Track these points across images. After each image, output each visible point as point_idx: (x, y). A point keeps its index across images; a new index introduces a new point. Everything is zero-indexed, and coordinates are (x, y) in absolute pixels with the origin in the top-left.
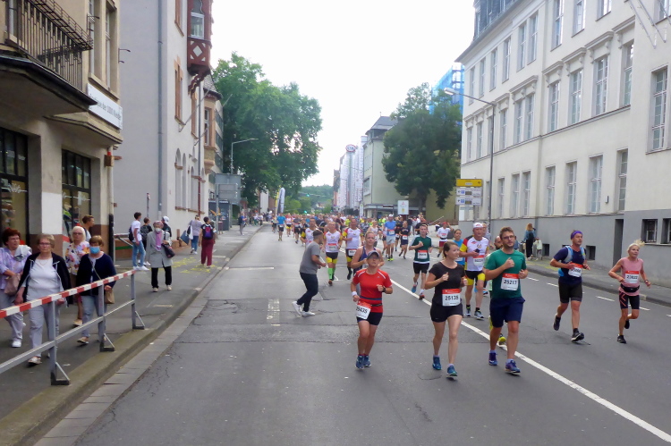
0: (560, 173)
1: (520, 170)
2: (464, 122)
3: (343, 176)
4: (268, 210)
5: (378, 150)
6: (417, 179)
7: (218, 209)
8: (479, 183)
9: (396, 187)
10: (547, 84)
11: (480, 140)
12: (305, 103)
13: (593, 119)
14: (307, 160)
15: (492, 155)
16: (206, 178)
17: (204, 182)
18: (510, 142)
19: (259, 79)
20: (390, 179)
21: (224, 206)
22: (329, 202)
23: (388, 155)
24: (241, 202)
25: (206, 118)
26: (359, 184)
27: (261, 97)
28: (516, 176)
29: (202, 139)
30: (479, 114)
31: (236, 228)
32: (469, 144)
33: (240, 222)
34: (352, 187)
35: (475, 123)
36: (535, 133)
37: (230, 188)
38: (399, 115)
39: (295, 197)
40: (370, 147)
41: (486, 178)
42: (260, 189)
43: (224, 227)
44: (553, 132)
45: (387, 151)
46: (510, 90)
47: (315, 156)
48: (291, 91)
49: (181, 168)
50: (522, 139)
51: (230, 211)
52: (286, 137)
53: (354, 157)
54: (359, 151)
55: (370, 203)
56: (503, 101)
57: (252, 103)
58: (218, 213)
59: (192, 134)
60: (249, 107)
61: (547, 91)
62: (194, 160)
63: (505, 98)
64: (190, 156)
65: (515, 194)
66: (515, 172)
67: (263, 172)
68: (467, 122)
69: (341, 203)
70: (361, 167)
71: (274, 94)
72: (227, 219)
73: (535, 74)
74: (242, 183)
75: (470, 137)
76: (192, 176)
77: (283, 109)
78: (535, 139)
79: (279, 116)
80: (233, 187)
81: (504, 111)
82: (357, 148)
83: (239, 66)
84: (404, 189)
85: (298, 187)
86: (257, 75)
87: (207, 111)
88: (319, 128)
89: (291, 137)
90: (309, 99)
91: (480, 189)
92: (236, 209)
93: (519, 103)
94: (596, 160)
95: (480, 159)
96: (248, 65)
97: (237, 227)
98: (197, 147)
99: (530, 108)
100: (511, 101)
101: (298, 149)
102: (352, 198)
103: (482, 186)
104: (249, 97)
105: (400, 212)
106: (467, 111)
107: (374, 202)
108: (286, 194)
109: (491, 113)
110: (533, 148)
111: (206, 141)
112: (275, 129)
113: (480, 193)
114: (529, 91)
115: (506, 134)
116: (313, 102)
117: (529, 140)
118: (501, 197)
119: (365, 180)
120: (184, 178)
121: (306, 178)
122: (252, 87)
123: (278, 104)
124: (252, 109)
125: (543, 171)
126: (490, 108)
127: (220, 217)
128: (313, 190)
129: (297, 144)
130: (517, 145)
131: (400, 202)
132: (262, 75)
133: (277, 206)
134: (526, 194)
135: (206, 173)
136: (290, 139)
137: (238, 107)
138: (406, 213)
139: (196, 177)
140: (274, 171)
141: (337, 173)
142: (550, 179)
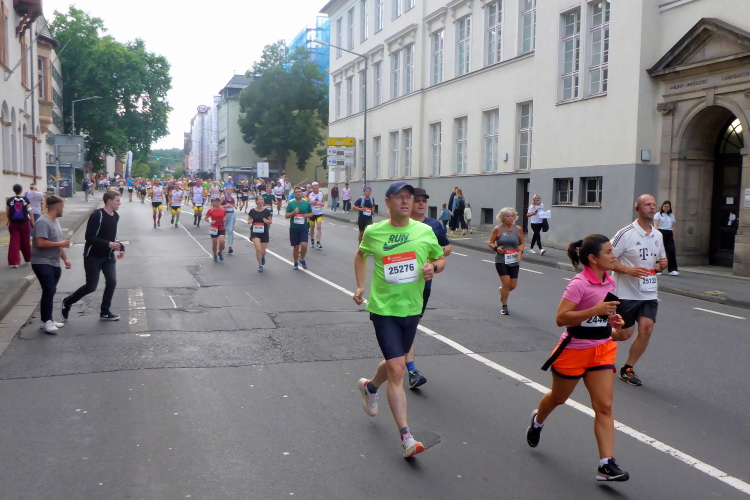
0: (448, 130)
1: (399, 127)
2: (331, 78)
3: (195, 138)
4: (116, 175)
5: (234, 110)
6: (277, 140)
7: (58, 173)
8: (351, 142)
9: (254, 149)
10: (428, 33)
11: (350, 97)
12: (152, 61)
13: (485, 69)
14: (156, 122)
15: (365, 111)
16: (43, 137)
17: (40, 142)
18: (386, 96)
19: (101, 34)
20: (247, 140)
21: (65, 170)
22: (179, 166)
23: (245, 114)
24: (85, 166)
25: (40, 68)
26: (214, 146)
27: (103, 54)
28: (394, 134)
29: (36, 91)
30: (349, 68)
31: (81, 194)
32: (338, 101)
33: (85, 188)
34: (205, 148)
35: (344, 77)
36: (416, 85)
37: (72, 149)
38: (255, 73)
39: (144, 160)
40: (224, 108)
41: (359, 136)
42: (107, 152)
43: (67, 192)
44: (436, 86)
45: (243, 111)
46: (385, 41)
47: (166, 117)
48: (136, 48)
49: (9, 124)
50: (400, 93)
51: (73, 176)
52: (133, 97)
53: (206, 117)
54: (213, 112)
55: (226, 165)
56: (376, 53)
57: (94, 59)
58: (59, 178)
59: (22, 84)
60: (91, 64)
61: (429, 40)
62: (27, 116)
63: (379, 50)
64: (21, 111)
65: (393, 154)
66: (393, 128)
67: (108, 133)
68: (335, 77)
69: (193, 166)
70: (214, 127)
71: (118, 50)
72: (70, 184)
73: (415, 22)
74: (86, 145)
75: (338, 93)
76: (24, 135)
77: (128, 67)
78: (416, 93)
79: (124, 74)
80: (75, 150)
81: (378, 65)
82: (209, 108)
83: (79, 20)
84: (262, 151)
85: (146, 150)
86: (99, 30)
87: (42, 60)
88: (169, 87)
89: (138, 95)
90: (157, 56)
91: (352, 148)
92: (79, 174)
93: (395, 54)
94: (490, 114)
95: (350, 116)
96: (88, 19)
97: (83, 194)
98: (29, 101)
99: (408, 60)
100: (386, 53)
101: (146, 110)
102: (205, 161)
103: (355, 145)
104: (90, 53)
105: (260, 175)
106: (335, 65)
107: (231, 164)
108: (134, 158)
109: (362, 67)
110: (414, 102)
111: (41, 95)
112: (120, 89)
113: (352, 152)
114: (407, 41)
115: (381, 89)
116: (161, 60)
117: (408, 94)
118: (377, 157)
119: (220, 142)
120: (13, 137)
121: (156, 140)
122: (93, 42)
123: (122, 61)
124: (95, 65)
125: (427, 128)
126: (361, 61)
127: (61, 182)
128: (161, 153)
129: (145, 104)
130: (395, 99)
131: (259, 165)
132: (104, 30)
133: (124, 169)
134: (407, 153)
135: (42, 132)
136: (137, 99)
137: (78, 64)
138: (267, 175)
139: (29, 136)
140: (120, 133)
141: (188, 136)
142: (434, 137)
